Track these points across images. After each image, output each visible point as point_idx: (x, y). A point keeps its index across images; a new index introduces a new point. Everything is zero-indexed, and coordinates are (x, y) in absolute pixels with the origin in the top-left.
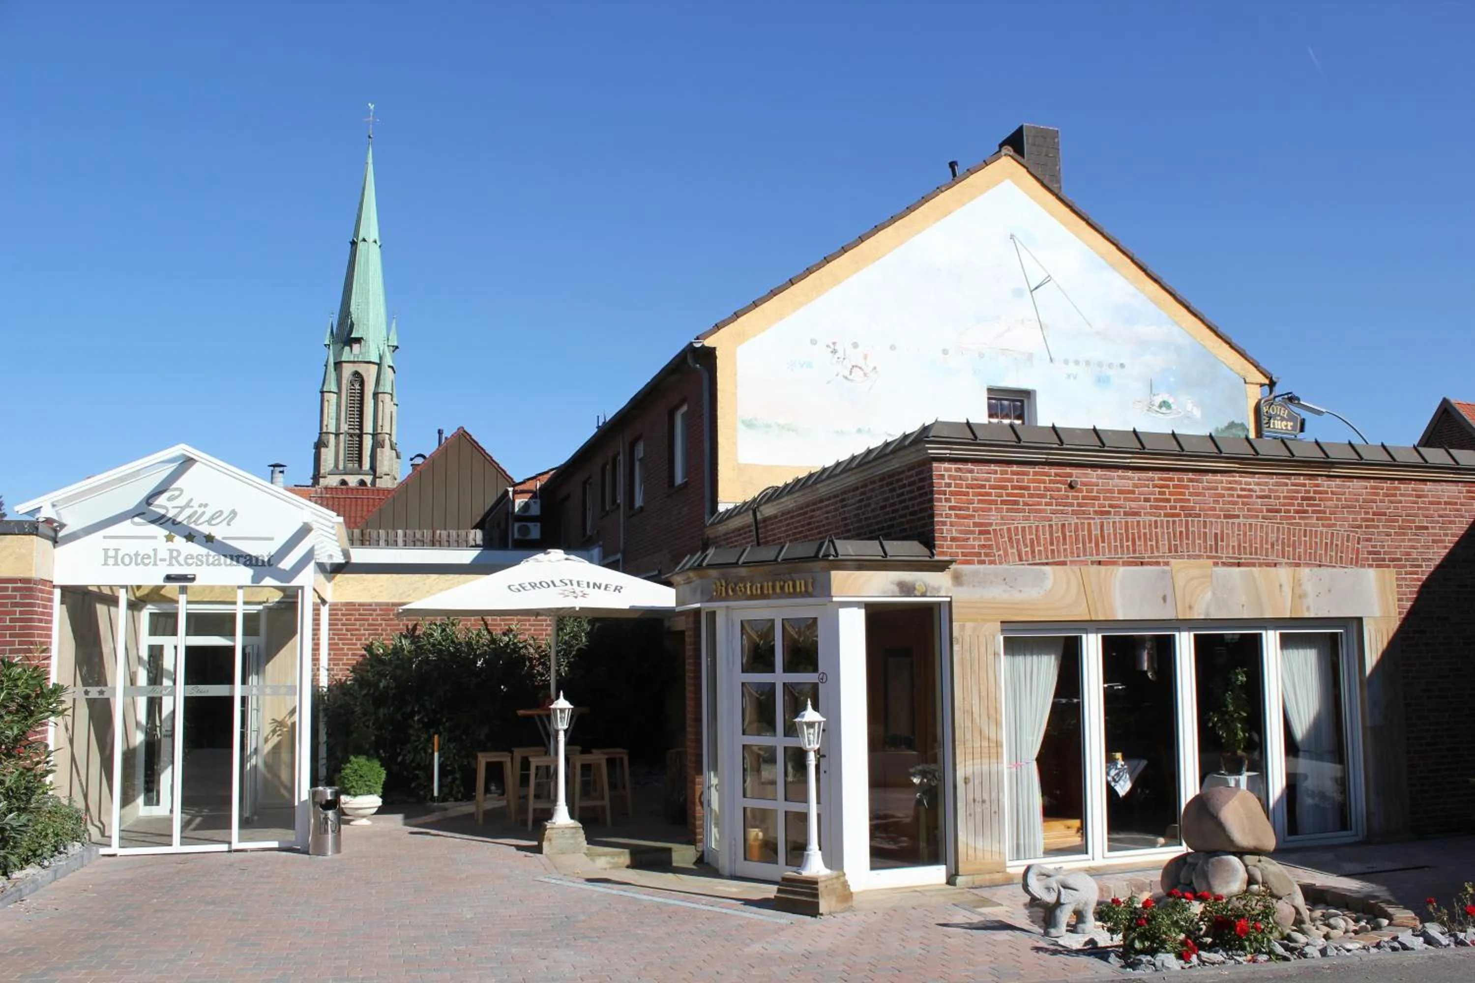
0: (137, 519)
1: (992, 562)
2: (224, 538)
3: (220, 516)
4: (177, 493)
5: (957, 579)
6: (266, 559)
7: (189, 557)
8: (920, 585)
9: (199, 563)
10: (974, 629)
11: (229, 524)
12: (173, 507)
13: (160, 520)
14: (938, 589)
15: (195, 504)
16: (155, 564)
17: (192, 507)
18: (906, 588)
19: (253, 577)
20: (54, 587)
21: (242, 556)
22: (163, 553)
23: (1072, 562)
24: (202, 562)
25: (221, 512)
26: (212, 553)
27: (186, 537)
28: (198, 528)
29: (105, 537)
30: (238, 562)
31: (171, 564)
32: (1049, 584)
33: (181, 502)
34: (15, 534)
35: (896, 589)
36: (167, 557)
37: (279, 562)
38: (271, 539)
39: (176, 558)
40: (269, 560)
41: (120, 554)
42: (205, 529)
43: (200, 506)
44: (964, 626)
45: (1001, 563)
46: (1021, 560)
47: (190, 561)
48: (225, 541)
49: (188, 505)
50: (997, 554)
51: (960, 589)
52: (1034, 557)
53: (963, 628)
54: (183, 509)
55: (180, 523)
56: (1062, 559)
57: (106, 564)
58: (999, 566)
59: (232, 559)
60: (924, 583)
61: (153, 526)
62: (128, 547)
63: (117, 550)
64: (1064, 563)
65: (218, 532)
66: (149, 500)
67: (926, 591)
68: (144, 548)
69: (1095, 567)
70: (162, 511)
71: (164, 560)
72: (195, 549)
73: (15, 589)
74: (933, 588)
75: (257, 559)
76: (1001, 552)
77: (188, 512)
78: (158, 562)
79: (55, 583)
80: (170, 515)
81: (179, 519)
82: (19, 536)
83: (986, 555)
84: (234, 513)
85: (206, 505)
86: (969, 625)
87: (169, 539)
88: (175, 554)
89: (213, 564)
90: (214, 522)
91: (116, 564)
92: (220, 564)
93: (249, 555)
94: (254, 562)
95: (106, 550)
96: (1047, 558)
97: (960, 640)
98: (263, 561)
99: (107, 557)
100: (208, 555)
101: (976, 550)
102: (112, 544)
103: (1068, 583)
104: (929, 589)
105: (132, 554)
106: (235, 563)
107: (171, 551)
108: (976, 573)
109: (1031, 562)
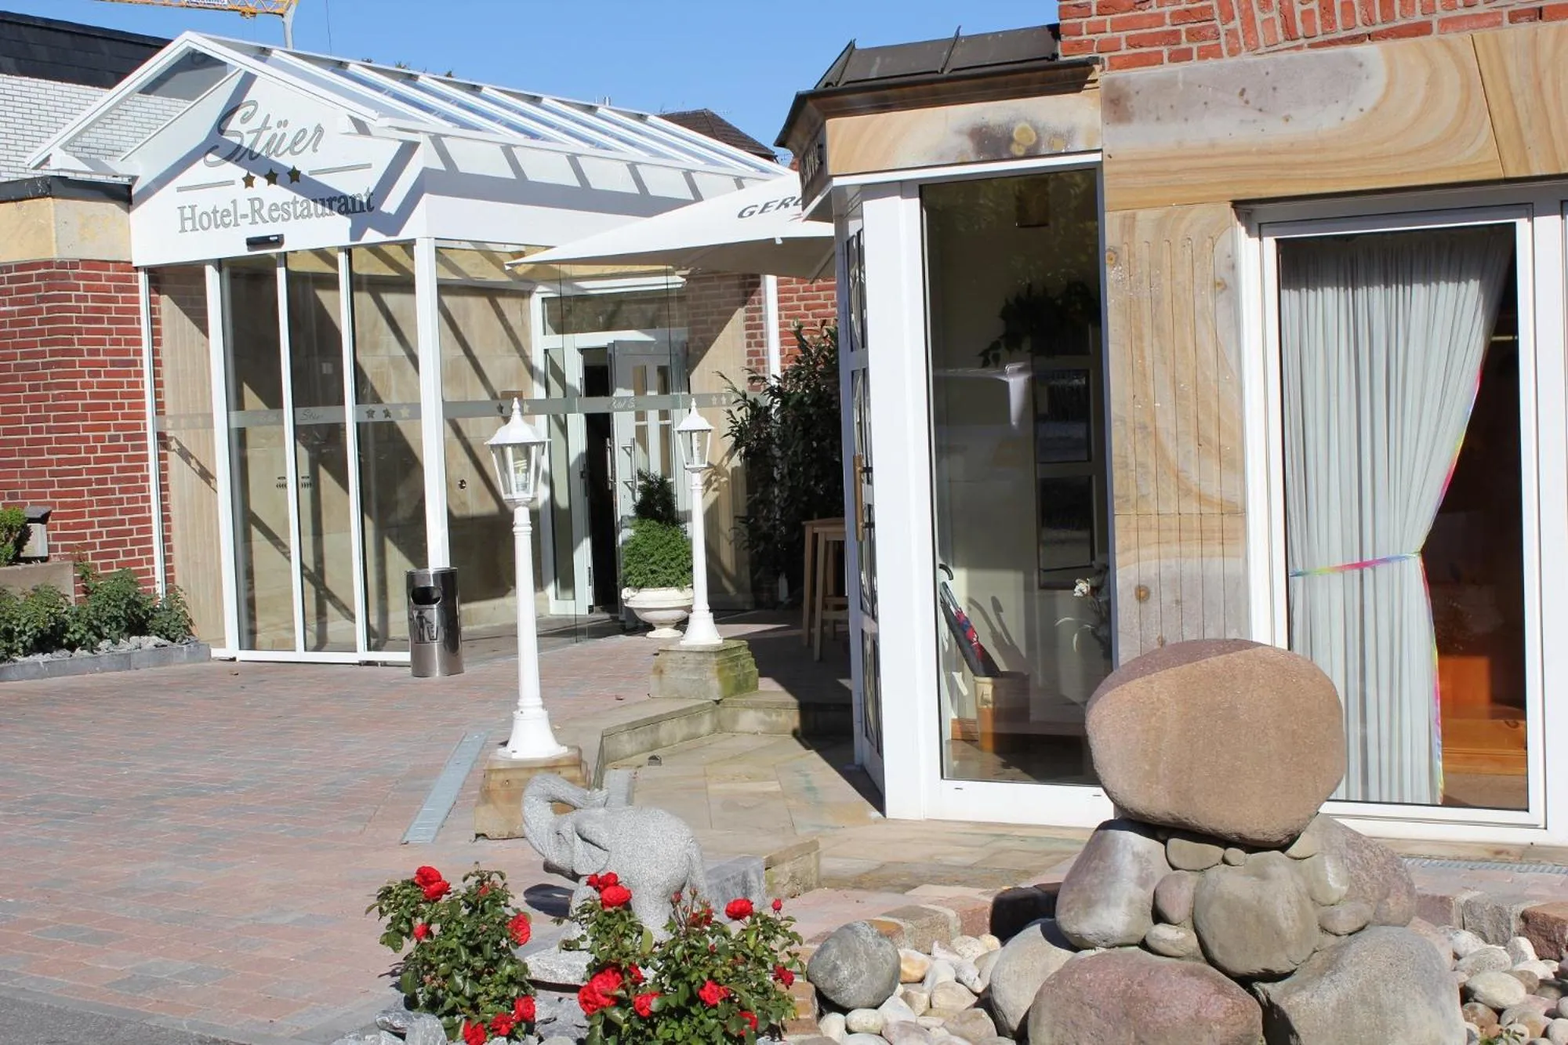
0: (211, 157)
1: (1213, 52)
2: (313, 173)
3: (303, 138)
4: (251, 108)
5: (1117, 106)
6: (365, 200)
7: (274, 207)
8: (1024, 130)
9: (286, 216)
10: (1160, 225)
11: (315, 150)
12: (248, 133)
13: (236, 154)
14: (1069, 135)
15: (272, 123)
16: (236, 225)
17: (270, 128)
18: (991, 143)
19: (352, 230)
20: (137, 269)
21: (334, 199)
22: (244, 208)
23: (1445, 23)
24: (287, 212)
25: (304, 131)
26: (300, 198)
27: (266, 177)
28: (281, 160)
29: (180, 189)
30: (331, 208)
31: (254, 222)
32: (1372, 90)
33: (256, 122)
34: (30, 198)
35: (968, 145)
36: (249, 212)
37: (381, 204)
38: (369, 166)
39: (259, 211)
40: (368, 201)
41: (198, 212)
42: (288, 161)
43: (280, 124)
44: (1134, 217)
45: (1233, 52)
46: (1290, 34)
47: (275, 214)
48: (313, 177)
49: (265, 126)
50: (1222, 30)
51: (1123, 129)
52: (1329, 24)
53: (1129, 226)
54: (259, 132)
55: (259, 155)
56: (1418, 17)
57: (183, 230)
58: (1228, 60)
59: (323, 204)
60: (1031, 122)
61: (229, 165)
62: (205, 201)
63: (193, 208)
64: (1423, 29)
65: (304, 164)
66: (220, 127)
67: (1038, 143)
68: (219, 199)
69: (1524, 28)
70: (236, 140)
71: (245, 216)
72: (279, 194)
73: (40, 277)
74: (1057, 135)
75: (353, 199)
76: (1236, 24)
77: (266, 136)
78: (239, 221)
79: (135, 264)
80: (246, 145)
81: (257, 150)
82: (35, 200)
83: (1192, 35)
84: (319, 130)
85: (286, 123)
86: (1145, 217)
87: (249, 181)
88: (257, 204)
89: (302, 216)
90: (297, 149)
91: (194, 229)
92: (309, 215)
93: (344, 197)
94: (350, 206)
95: (182, 208)
96: (1369, 21)
97: (1125, 256)
98: (361, 203)
99: (183, 219)
100: (295, 202)
101: (1167, 28)
102: (188, 198)
103: (1433, 82)
104: (1045, 138)
105: (210, 210)
106: (327, 210)
107: (252, 200)
108: (1165, 86)
109: (1320, 39)
